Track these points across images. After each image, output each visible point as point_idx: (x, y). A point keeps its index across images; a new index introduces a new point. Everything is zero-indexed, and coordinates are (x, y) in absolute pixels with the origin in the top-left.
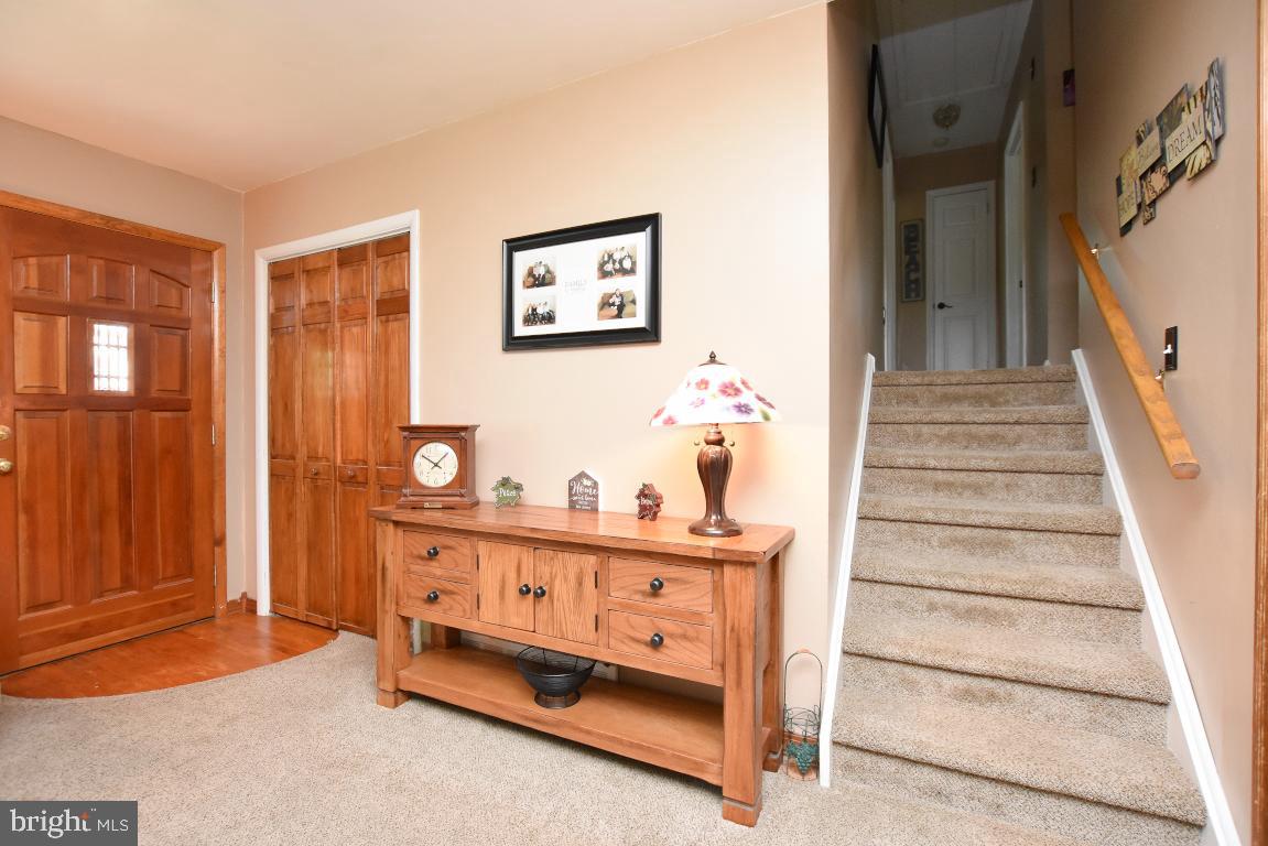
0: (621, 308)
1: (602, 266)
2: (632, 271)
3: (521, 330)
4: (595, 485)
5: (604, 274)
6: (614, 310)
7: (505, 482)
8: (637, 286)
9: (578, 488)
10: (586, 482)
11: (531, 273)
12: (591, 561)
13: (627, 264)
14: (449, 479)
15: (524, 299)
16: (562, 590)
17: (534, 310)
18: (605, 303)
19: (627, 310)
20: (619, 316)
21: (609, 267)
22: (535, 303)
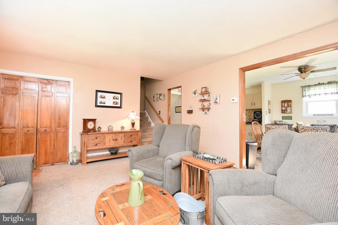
0: (116, 104)
1: (114, 97)
2: (118, 99)
3: (98, 104)
4: (112, 127)
5: (114, 99)
6: (115, 104)
7: (99, 127)
8: (119, 101)
9: (109, 128)
10: (111, 127)
11: (101, 96)
12: (123, 134)
13: (117, 98)
14: (93, 127)
15: (99, 100)
16: (119, 139)
17: (101, 102)
18: (114, 103)
19: (117, 104)
20: (116, 105)
21: (115, 98)
22: (102, 101)
